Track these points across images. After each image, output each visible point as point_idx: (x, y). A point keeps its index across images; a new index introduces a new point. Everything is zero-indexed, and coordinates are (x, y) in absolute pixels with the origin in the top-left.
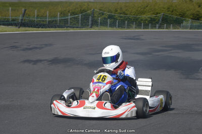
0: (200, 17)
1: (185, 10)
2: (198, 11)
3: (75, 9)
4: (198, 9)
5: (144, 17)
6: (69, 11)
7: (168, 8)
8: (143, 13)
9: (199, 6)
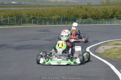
0: (87, 17)
1: (78, 13)
2: (86, 13)
3: (12, 14)
4: (86, 12)
5: (54, 17)
6: (9, 15)
7: (68, 12)
8: (53, 15)
9: (86, 10)
